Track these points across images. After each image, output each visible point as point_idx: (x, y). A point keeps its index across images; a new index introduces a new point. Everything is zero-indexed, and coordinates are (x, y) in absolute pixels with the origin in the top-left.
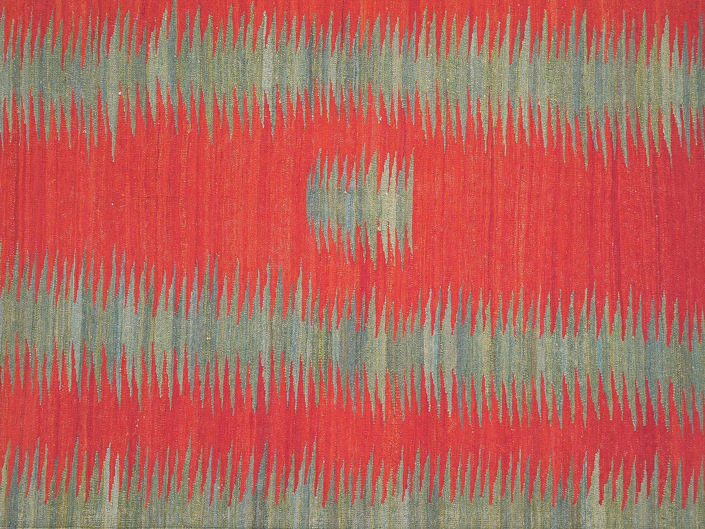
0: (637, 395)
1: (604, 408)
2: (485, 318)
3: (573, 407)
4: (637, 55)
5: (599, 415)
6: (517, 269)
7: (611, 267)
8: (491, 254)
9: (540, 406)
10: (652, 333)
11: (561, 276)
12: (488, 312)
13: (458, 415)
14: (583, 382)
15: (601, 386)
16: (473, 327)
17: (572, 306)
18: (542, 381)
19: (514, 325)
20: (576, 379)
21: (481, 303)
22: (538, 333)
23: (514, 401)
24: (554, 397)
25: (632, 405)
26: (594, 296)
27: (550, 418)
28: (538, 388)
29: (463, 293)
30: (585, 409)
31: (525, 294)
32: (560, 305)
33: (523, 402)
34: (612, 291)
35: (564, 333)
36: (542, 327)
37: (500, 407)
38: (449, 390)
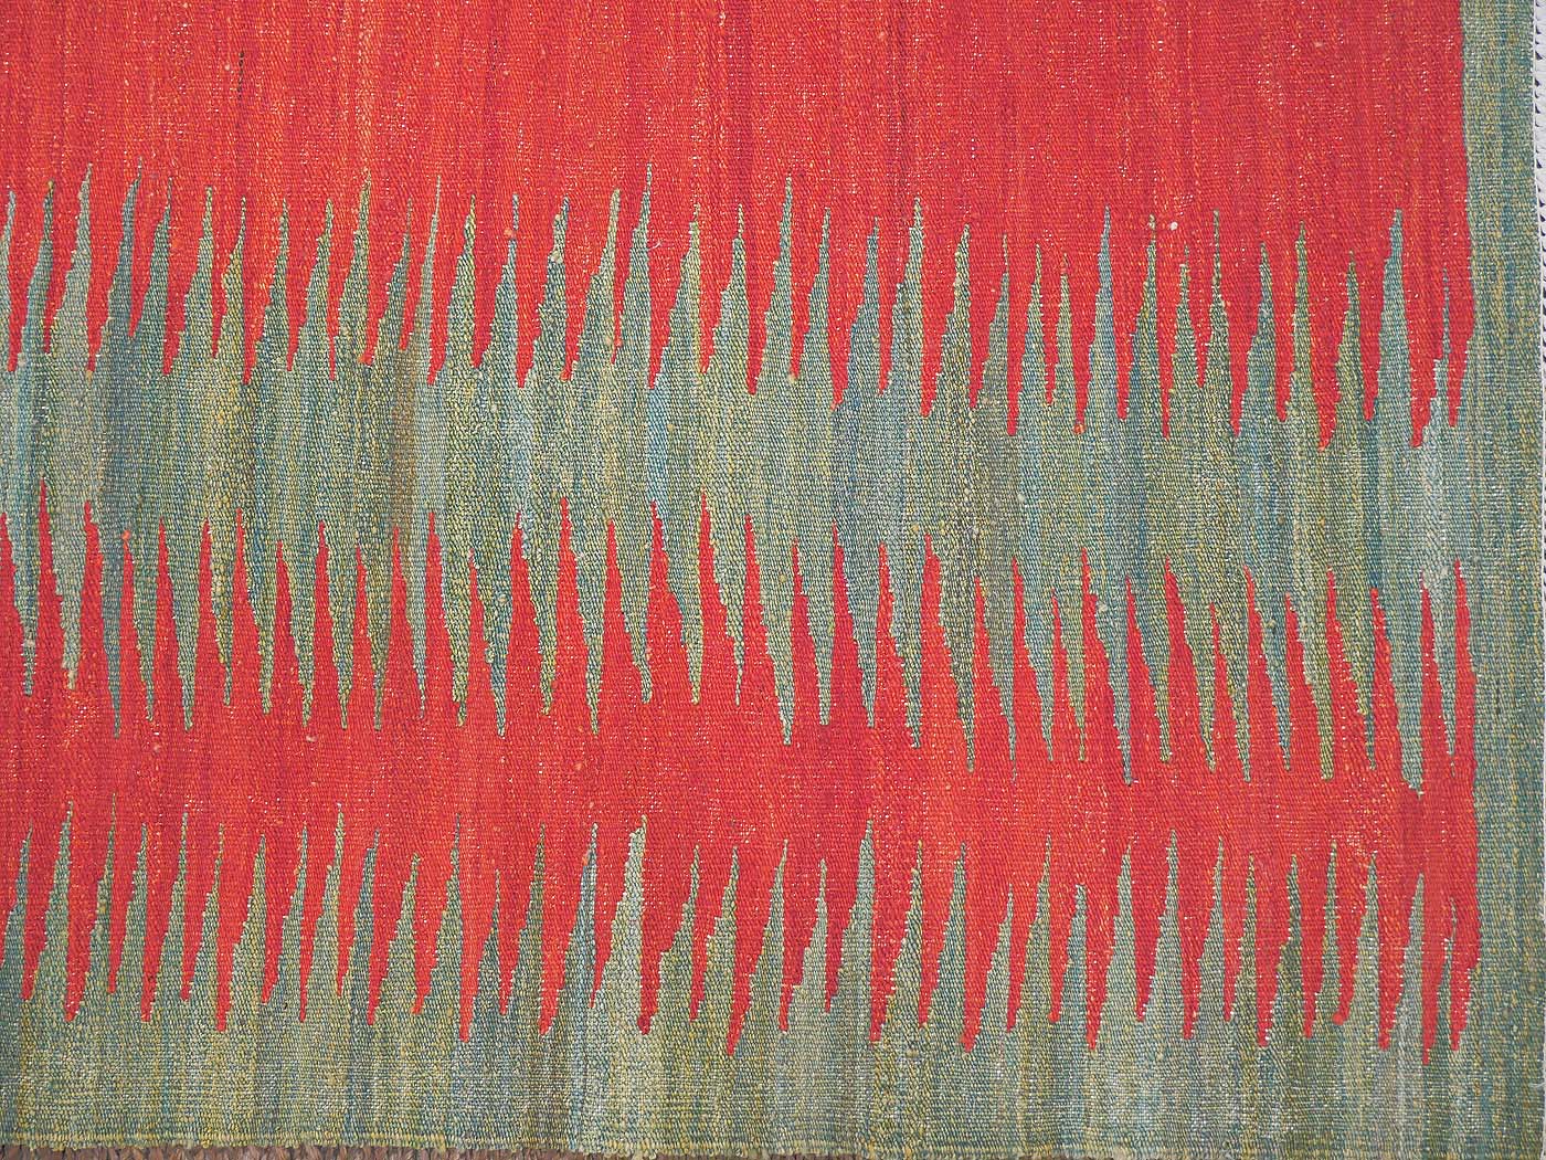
0: (801, 606)
1: (668, 653)
2: (219, 307)
3: (549, 649)
5: (647, 682)
6: (351, 117)
7: (714, 108)
8: (248, 57)
9: (420, 649)
10: (863, 364)
11: (520, 147)
12: (232, 281)
13: (101, 679)
14: (588, 554)
15: (659, 573)
16: (172, 341)
17: (556, 257)
18: (433, 548)
19: (333, 333)
20: (564, 543)
21: (206, 247)
22: (423, 363)
23: (322, 625)
24: (477, 613)
25: (779, 647)
26: (645, 220)
27: (458, 692)
28: (416, 578)
29: (139, 209)
30: (596, 658)
31: (379, 210)
32: (512, 254)
33: (355, 632)
34: (713, 202)
35: (524, 365)
36: (439, 340)
37: (267, 649)
38: (69, 586)
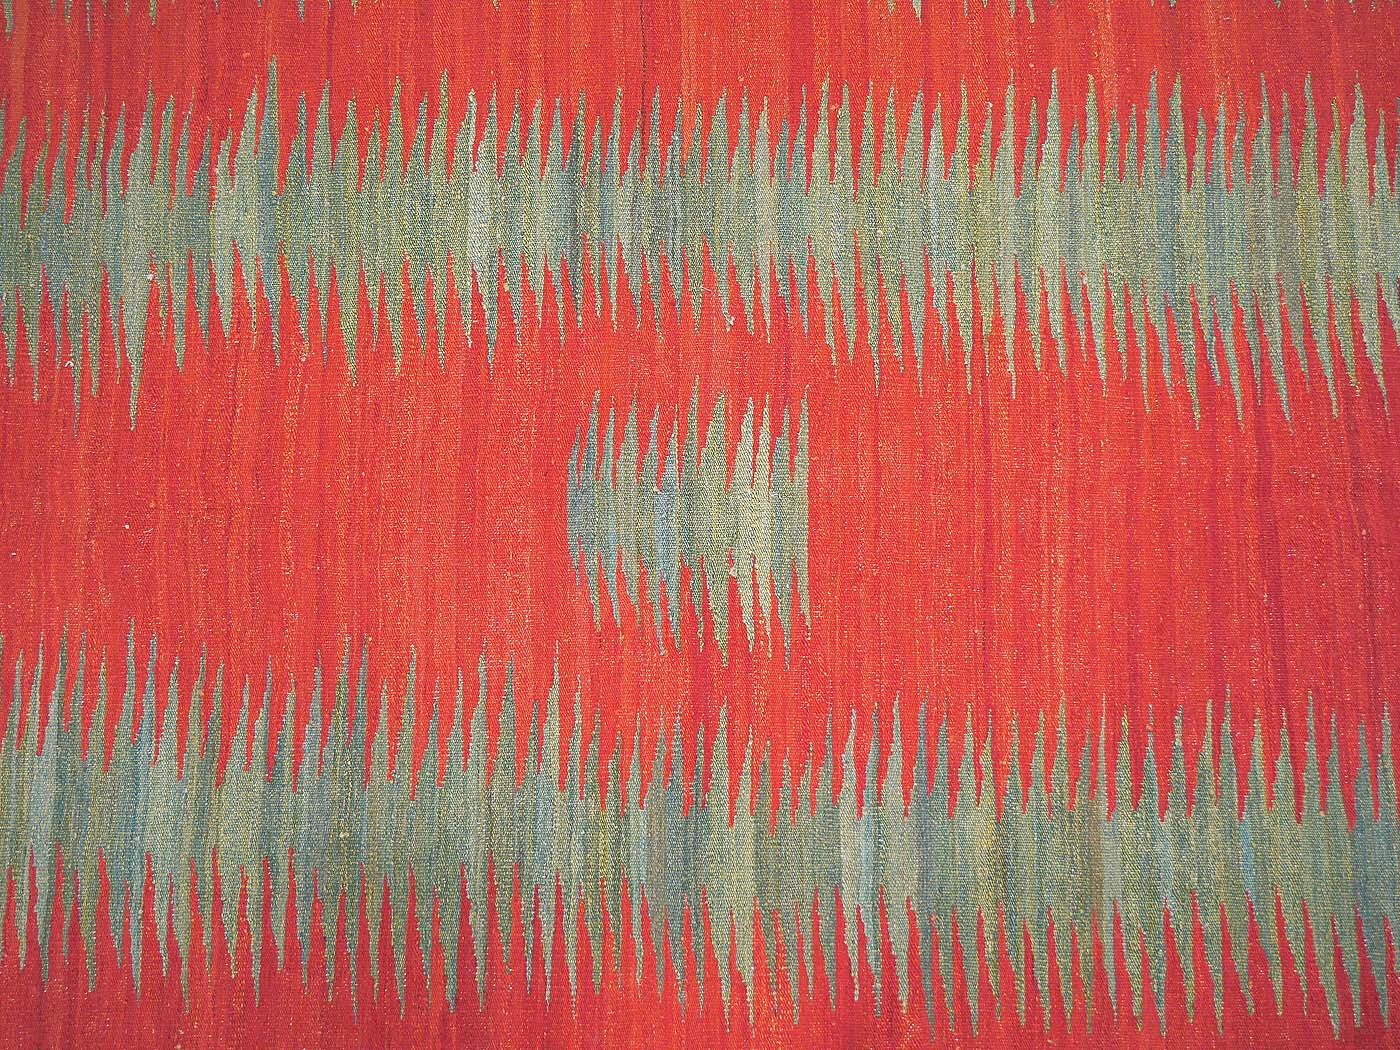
0: (1338, 953)
1: (1263, 987)
2: (979, 776)
3: (1190, 984)
4: (1296, 171)
5: (1250, 1003)
6: (1051, 659)
7: (1263, 651)
8: (988, 624)
9: (1112, 983)
10: (1364, 803)
11: (1151, 674)
12: (986, 759)
13: (923, 1008)
14: (1210, 923)
15: (1254, 933)
16: (953, 796)
17: (1178, 742)
18: (1117, 921)
19: (1049, 791)
20: (1195, 917)
21: (969, 740)
22: (1104, 808)
23: (1053, 971)
24: (1145, 962)
25: (1327, 979)
26: (1228, 718)
27: (1136, 1011)
28: (1108, 941)
29: (928, 717)
30: (1219, 989)
31: (1071, 716)
32: (1151, 740)
33: (1073, 974)
34: (1268, 707)
35: (1164, 807)
36: (1112, 794)
37: (1021, 987)
38: (900, 949)
